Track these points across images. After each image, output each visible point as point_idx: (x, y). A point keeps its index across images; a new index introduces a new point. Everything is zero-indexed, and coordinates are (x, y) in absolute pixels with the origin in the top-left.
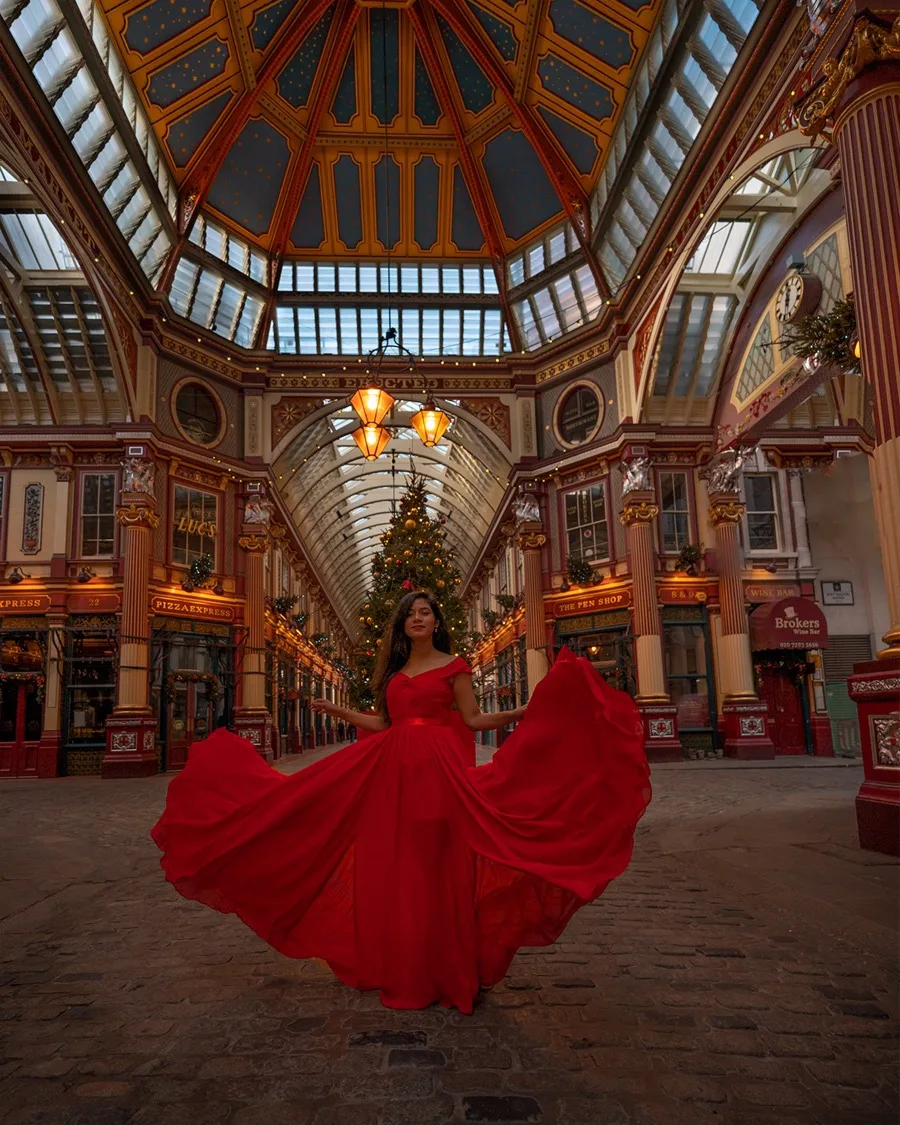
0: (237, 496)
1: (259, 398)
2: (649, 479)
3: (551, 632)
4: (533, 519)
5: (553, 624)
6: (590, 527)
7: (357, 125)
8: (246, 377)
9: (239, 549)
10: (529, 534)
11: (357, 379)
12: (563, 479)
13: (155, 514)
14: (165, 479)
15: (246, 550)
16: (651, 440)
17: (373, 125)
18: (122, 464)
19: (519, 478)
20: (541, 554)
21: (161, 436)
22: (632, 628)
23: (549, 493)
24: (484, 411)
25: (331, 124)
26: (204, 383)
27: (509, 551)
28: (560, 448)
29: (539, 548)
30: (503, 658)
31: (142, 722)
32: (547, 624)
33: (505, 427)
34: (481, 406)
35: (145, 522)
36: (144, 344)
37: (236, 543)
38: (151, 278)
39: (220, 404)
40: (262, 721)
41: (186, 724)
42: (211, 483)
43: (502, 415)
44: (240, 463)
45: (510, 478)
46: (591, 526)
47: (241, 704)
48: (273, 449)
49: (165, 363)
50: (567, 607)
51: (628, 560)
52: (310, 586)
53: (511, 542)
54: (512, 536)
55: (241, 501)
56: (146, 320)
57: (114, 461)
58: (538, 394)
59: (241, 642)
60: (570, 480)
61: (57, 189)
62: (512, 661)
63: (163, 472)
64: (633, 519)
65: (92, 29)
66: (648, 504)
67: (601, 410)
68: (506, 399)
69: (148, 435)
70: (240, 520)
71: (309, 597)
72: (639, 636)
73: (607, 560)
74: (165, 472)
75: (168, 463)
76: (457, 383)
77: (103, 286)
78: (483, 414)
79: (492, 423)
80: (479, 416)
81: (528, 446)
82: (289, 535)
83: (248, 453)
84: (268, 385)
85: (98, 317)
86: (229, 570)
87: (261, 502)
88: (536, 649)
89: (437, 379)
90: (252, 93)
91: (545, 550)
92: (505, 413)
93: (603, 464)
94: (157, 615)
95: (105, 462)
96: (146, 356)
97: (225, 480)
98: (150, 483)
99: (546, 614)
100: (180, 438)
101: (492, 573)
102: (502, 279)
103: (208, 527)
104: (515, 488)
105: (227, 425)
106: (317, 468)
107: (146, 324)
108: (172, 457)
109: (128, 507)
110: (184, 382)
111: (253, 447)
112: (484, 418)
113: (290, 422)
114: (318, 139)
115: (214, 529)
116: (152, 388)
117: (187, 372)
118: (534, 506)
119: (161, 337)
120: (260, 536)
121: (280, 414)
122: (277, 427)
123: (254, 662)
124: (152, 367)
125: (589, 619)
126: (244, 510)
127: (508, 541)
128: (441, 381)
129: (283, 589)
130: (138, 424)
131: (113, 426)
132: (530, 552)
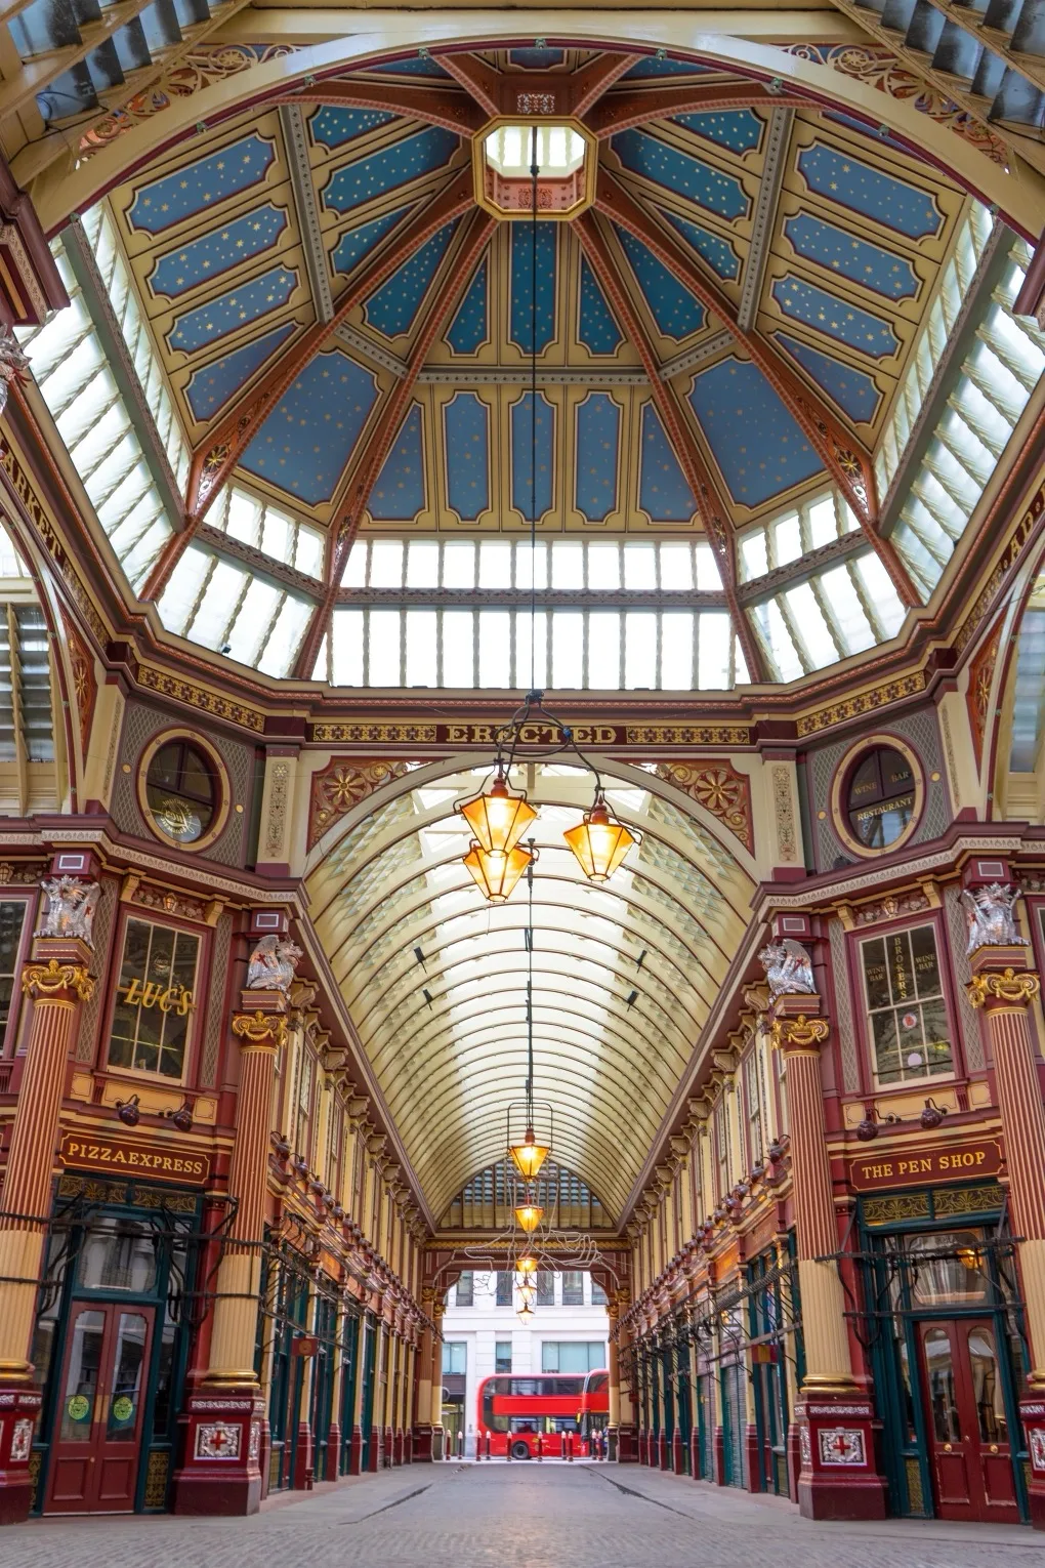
0: (236, 936)
1: (292, 761)
2: (1016, 921)
3: (848, 1223)
4: (801, 987)
5: (851, 1207)
6: (913, 1009)
7: (486, 354)
8: (271, 725)
9: (230, 1037)
10: (795, 1018)
11: (469, 727)
12: (856, 911)
13: (90, 976)
14: (113, 908)
15: (245, 1041)
16: (1014, 852)
17: (512, 354)
18: (44, 885)
19: (770, 909)
20: (820, 1059)
21: (117, 834)
22: (1008, 1221)
23: (832, 937)
24: (701, 784)
25: (443, 354)
26: (199, 738)
27: (763, 1043)
28: (847, 855)
29: (816, 1046)
30: (759, 1273)
31: (16, 1399)
32: (839, 1208)
33: (743, 812)
34: (695, 775)
35: (72, 994)
36: (109, 681)
37: (226, 1024)
38: (135, 581)
39: (223, 772)
40: (245, 1405)
41: (93, 1408)
42: (192, 913)
43: (735, 790)
44: (250, 877)
45: (756, 905)
46: (917, 1005)
47: (206, 1366)
48: (308, 850)
49: (137, 707)
50: (877, 1171)
51: (990, 1077)
52: (351, 1098)
53: (765, 1023)
54: (765, 1012)
55: (242, 946)
56: (118, 643)
57: (28, 877)
58: (801, 755)
59: (218, 1229)
60: (869, 916)
61: (24, 487)
62: (777, 1283)
63: (111, 897)
64: (991, 1001)
65: (96, 249)
66: (1018, 971)
67: (919, 789)
68: (742, 762)
69: (97, 836)
70: (238, 980)
71: (347, 1121)
72: (1023, 1240)
73: (950, 1076)
74: (114, 896)
75: (122, 880)
76: (651, 735)
77: (62, 606)
78: (699, 790)
79: (718, 806)
80: (692, 792)
81: (787, 850)
82: (321, 1001)
83: (263, 858)
84: (309, 738)
85: (43, 646)
86: (208, 1080)
87: (281, 946)
88: (818, 1260)
89: (615, 728)
90: (326, 326)
91: (828, 1052)
92: (741, 786)
93: (929, 889)
94: (68, 1171)
95: (12, 879)
96: (109, 698)
97: (218, 909)
98: (88, 920)
99: (836, 1183)
100: (148, 836)
101: (732, 1083)
102: (730, 564)
103: (178, 997)
104: (763, 927)
105: (231, 808)
106: (386, 873)
107: (116, 651)
108: (131, 870)
109: (45, 963)
110: (164, 738)
111: (274, 846)
112: (703, 795)
113: (343, 802)
114: (423, 376)
115: (192, 998)
116: (111, 753)
117: (172, 721)
118: (801, 962)
119: (136, 667)
120: (274, 1013)
121: (327, 787)
122: (319, 809)
123: (239, 1272)
124: (116, 719)
125: (923, 1198)
126: (247, 962)
127: (759, 1022)
128: (621, 731)
129: (300, 1110)
130: (81, 818)
131: (37, 820)
132: (799, 1053)
